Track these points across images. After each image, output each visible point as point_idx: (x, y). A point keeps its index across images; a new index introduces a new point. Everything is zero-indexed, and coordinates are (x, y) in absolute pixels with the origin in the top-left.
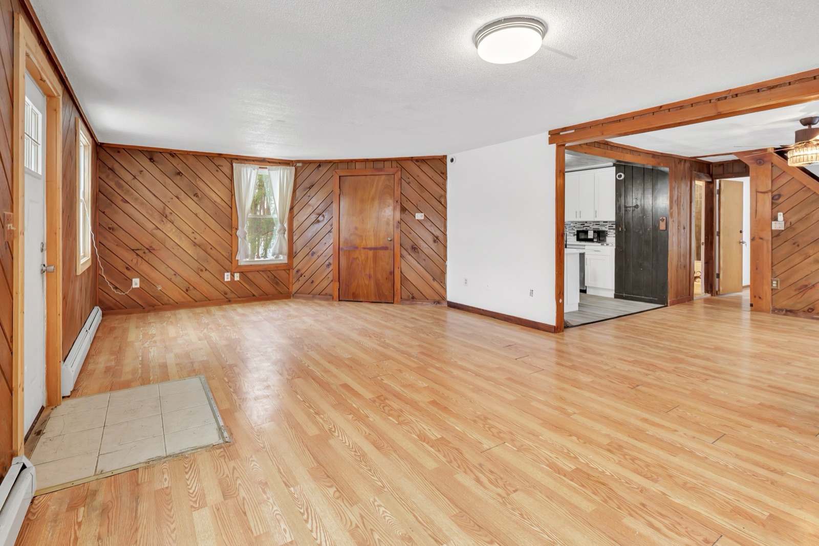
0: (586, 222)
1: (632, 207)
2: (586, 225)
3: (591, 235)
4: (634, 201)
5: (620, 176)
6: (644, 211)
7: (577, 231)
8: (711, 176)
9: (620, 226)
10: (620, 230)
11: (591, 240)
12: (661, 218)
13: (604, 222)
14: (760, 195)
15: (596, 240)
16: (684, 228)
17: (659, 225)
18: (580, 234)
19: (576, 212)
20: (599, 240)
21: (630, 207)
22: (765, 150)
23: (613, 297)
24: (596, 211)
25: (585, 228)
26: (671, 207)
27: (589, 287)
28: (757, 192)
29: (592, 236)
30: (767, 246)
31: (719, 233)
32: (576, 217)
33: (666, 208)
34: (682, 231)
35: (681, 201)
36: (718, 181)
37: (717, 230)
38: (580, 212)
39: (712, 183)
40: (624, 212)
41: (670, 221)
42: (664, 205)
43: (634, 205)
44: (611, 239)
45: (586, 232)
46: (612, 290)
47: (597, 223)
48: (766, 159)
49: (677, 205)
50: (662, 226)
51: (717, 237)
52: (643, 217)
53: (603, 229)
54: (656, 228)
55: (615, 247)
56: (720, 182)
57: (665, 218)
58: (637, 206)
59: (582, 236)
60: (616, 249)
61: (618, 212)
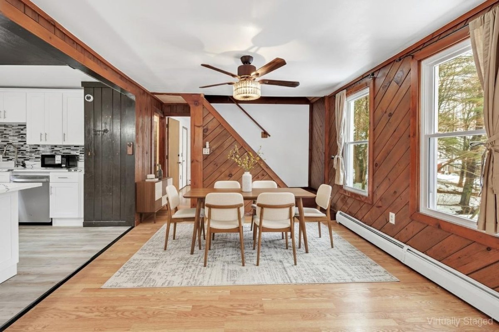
0: (56, 146)
1: (102, 131)
2: (56, 149)
3: (58, 160)
4: (103, 125)
5: (89, 98)
6: (112, 135)
7: (42, 156)
8: (163, 113)
9: (89, 151)
10: (89, 154)
11: (59, 166)
12: (128, 143)
13: (75, 146)
14: (196, 128)
15: (65, 166)
16: (147, 153)
17: (127, 149)
18: (46, 159)
19: (41, 134)
20: (69, 165)
21: (100, 131)
22: (200, 95)
23: (82, 225)
24: (64, 134)
25: (54, 152)
26: (137, 134)
27: (55, 218)
28: (195, 126)
29: (60, 161)
30: (200, 166)
31: (168, 156)
32: (41, 140)
33: (133, 134)
34: (145, 154)
35: (144, 130)
36: (167, 117)
37: (167, 155)
38: (46, 134)
39: (164, 118)
40: (93, 136)
41: (136, 146)
42: (131, 133)
43: (104, 129)
44: (81, 164)
45: (53, 157)
46: (81, 218)
47: (68, 147)
48: (200, 102)
49: (142, 132)
50: (130, 151)
51: (167, 160)
52: (112, 141)
53: (73, 153)
54: (123, 152)
55: (84, 173)
56: (168, 119)
57: (132, 144)
58: (106, 131)
59: (48, 161)
60: (85, 175)
61: (87, 135)
